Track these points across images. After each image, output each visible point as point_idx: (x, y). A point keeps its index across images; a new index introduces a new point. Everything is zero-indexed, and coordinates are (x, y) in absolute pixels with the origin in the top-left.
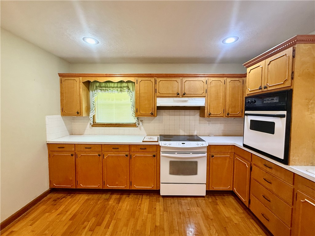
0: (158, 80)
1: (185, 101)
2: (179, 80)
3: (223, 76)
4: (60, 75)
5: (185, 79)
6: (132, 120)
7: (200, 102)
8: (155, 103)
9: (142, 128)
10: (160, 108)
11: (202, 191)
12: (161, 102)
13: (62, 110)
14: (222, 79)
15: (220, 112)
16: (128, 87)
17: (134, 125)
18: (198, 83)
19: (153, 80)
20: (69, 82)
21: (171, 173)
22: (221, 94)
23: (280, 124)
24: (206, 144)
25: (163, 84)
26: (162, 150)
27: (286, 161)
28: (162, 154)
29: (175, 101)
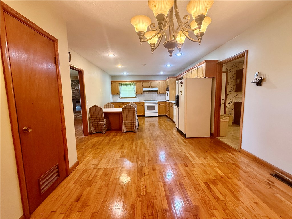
0: (143, 82)
1: (152, 89)
2: (149, 82)
3: (163, 81)
4: (111, 81)
5: (151, 82)
6: (135, 96)
7: (156, 89)
8: (142, 90)
9: (138, 98)
10: (144, 91)
11: (157, 115)
12: (144, 89)
13: (112, 93)
14: (163, 82)
15: (163, 92)
16: (133, 84)
17: (135, 98)
18: (156, 83)
19: (141, 82)
20: (114, 84)
21: (148, 110)
22: (163, 86)
23: (168, 93)
24: (157, 101)
25: (145, 84)
26: (145, 103)
27: (169, 101)
28: (145, 104)
29: (148, 89)
